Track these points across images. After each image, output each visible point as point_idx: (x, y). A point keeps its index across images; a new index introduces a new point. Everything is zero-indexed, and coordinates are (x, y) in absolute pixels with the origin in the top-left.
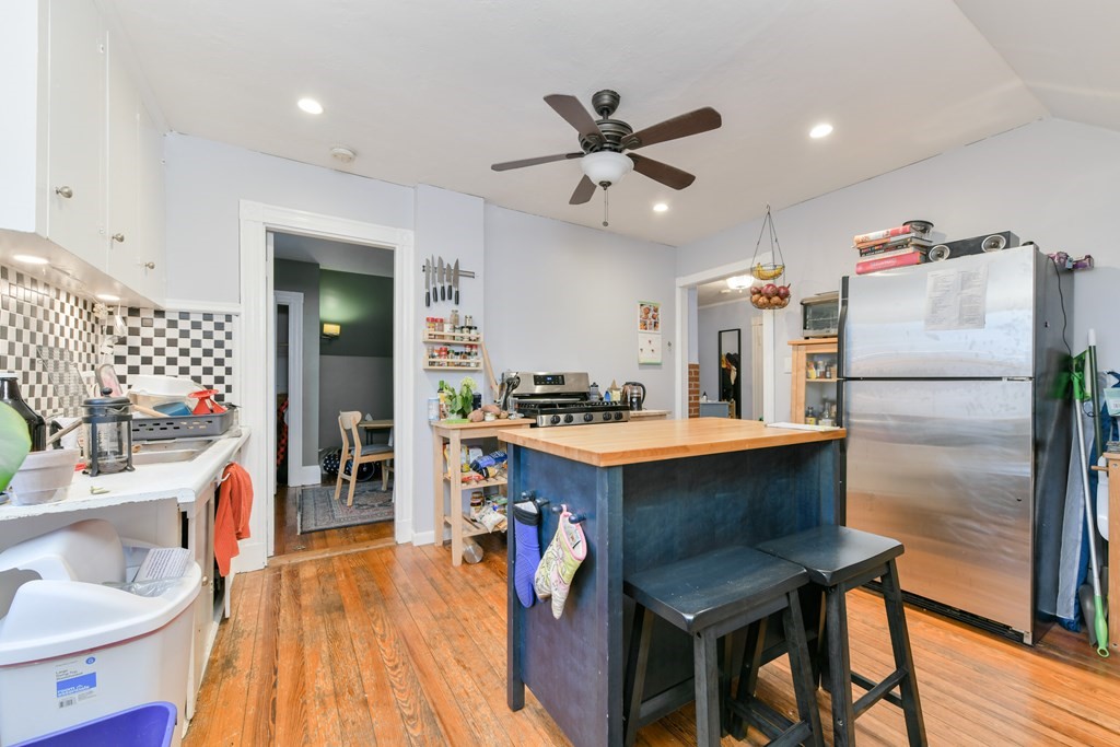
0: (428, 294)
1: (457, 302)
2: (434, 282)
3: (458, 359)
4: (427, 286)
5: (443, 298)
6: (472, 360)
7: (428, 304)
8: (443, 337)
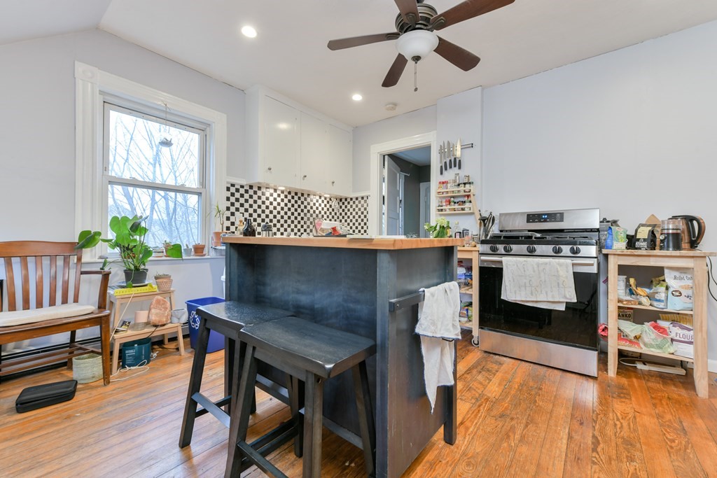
0: (441, 167)
1: (460, 168)
2: (445, 158)
3: (456, 206)
4: (441, 162)
5: (451, 167)
6: (467, 205)
7: (442, 173)
8: (447, 192)
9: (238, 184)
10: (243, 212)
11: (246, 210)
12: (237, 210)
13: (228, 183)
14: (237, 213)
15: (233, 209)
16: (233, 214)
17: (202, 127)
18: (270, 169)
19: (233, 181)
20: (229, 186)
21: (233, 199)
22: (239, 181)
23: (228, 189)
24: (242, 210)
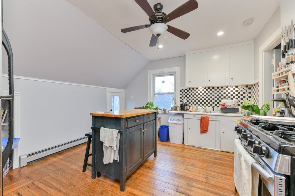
0: (283, 51)
2: (284, 42)
5: (289, 49)
9: (184, 89)
10: (187, 98)
11: (188, 98)
12: (184, 98)
13: (180, 89)
14: (184, 99)
15: (183, 98)
16: (183, 99)
17: (174, 73)
18: (190, 82)
19: (182, 88)
20: (181, 90)
21: (183, 94)
22: (184, 88)
23: (181, 91)
24: (186, 98)
